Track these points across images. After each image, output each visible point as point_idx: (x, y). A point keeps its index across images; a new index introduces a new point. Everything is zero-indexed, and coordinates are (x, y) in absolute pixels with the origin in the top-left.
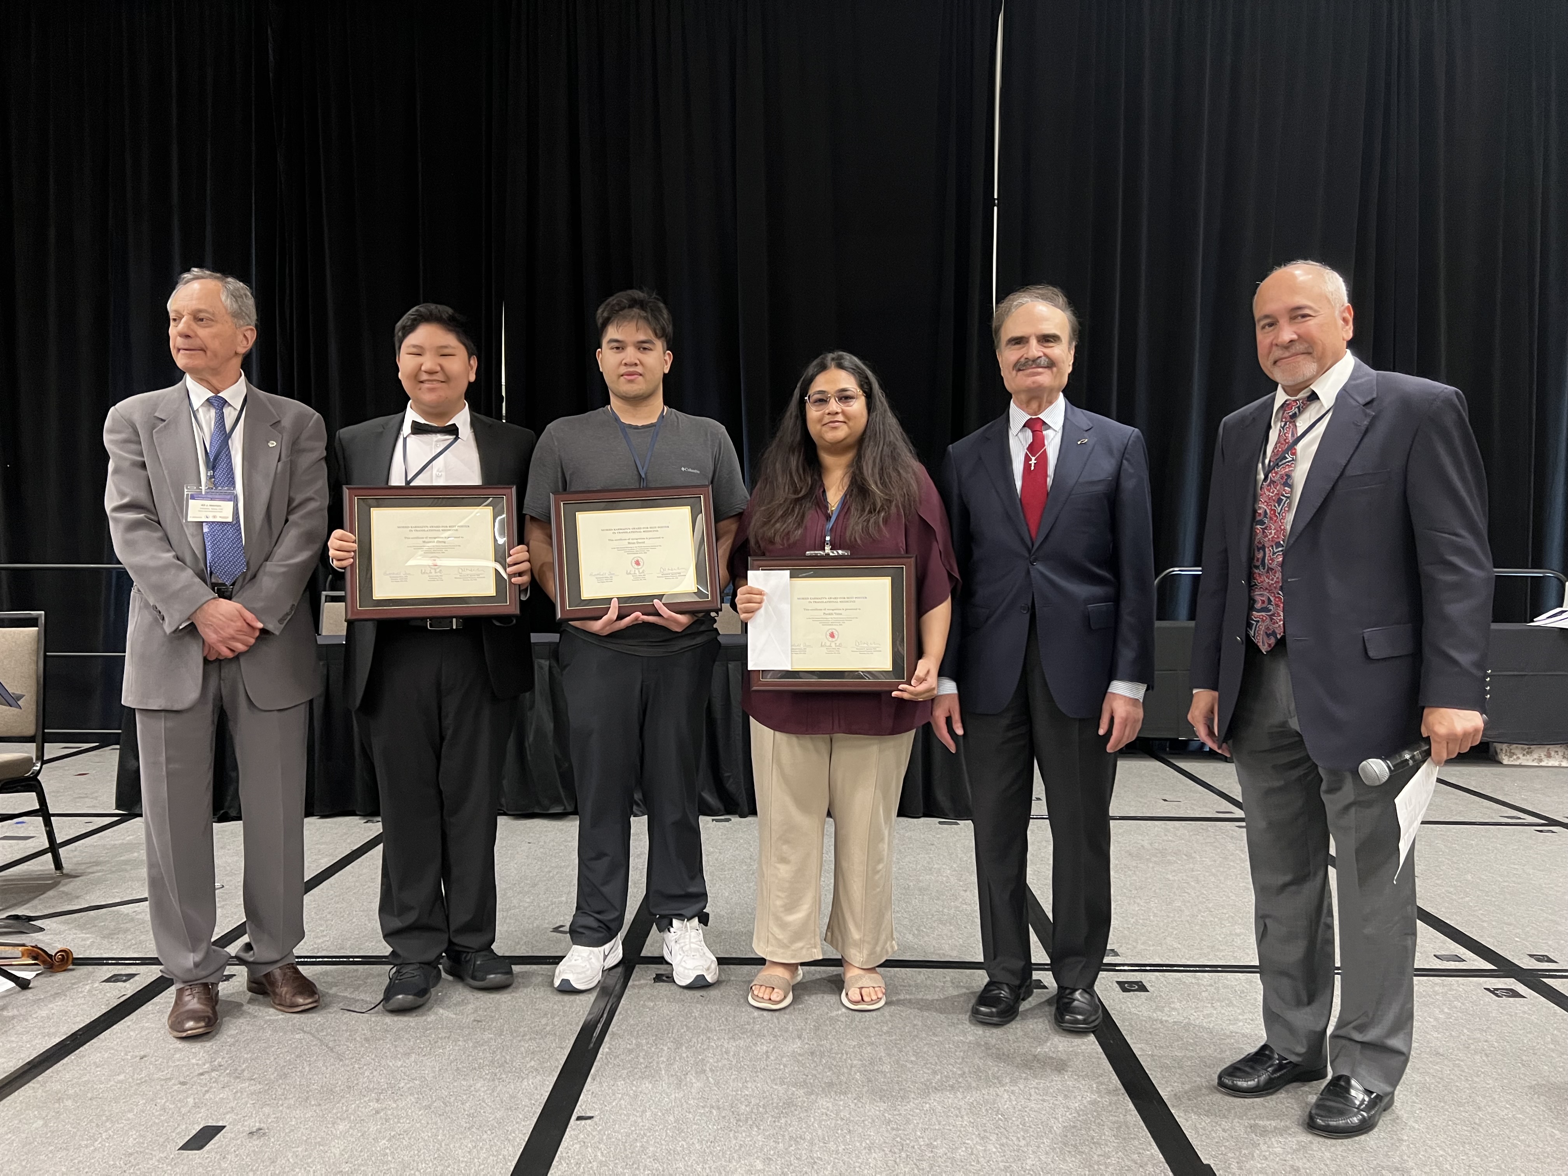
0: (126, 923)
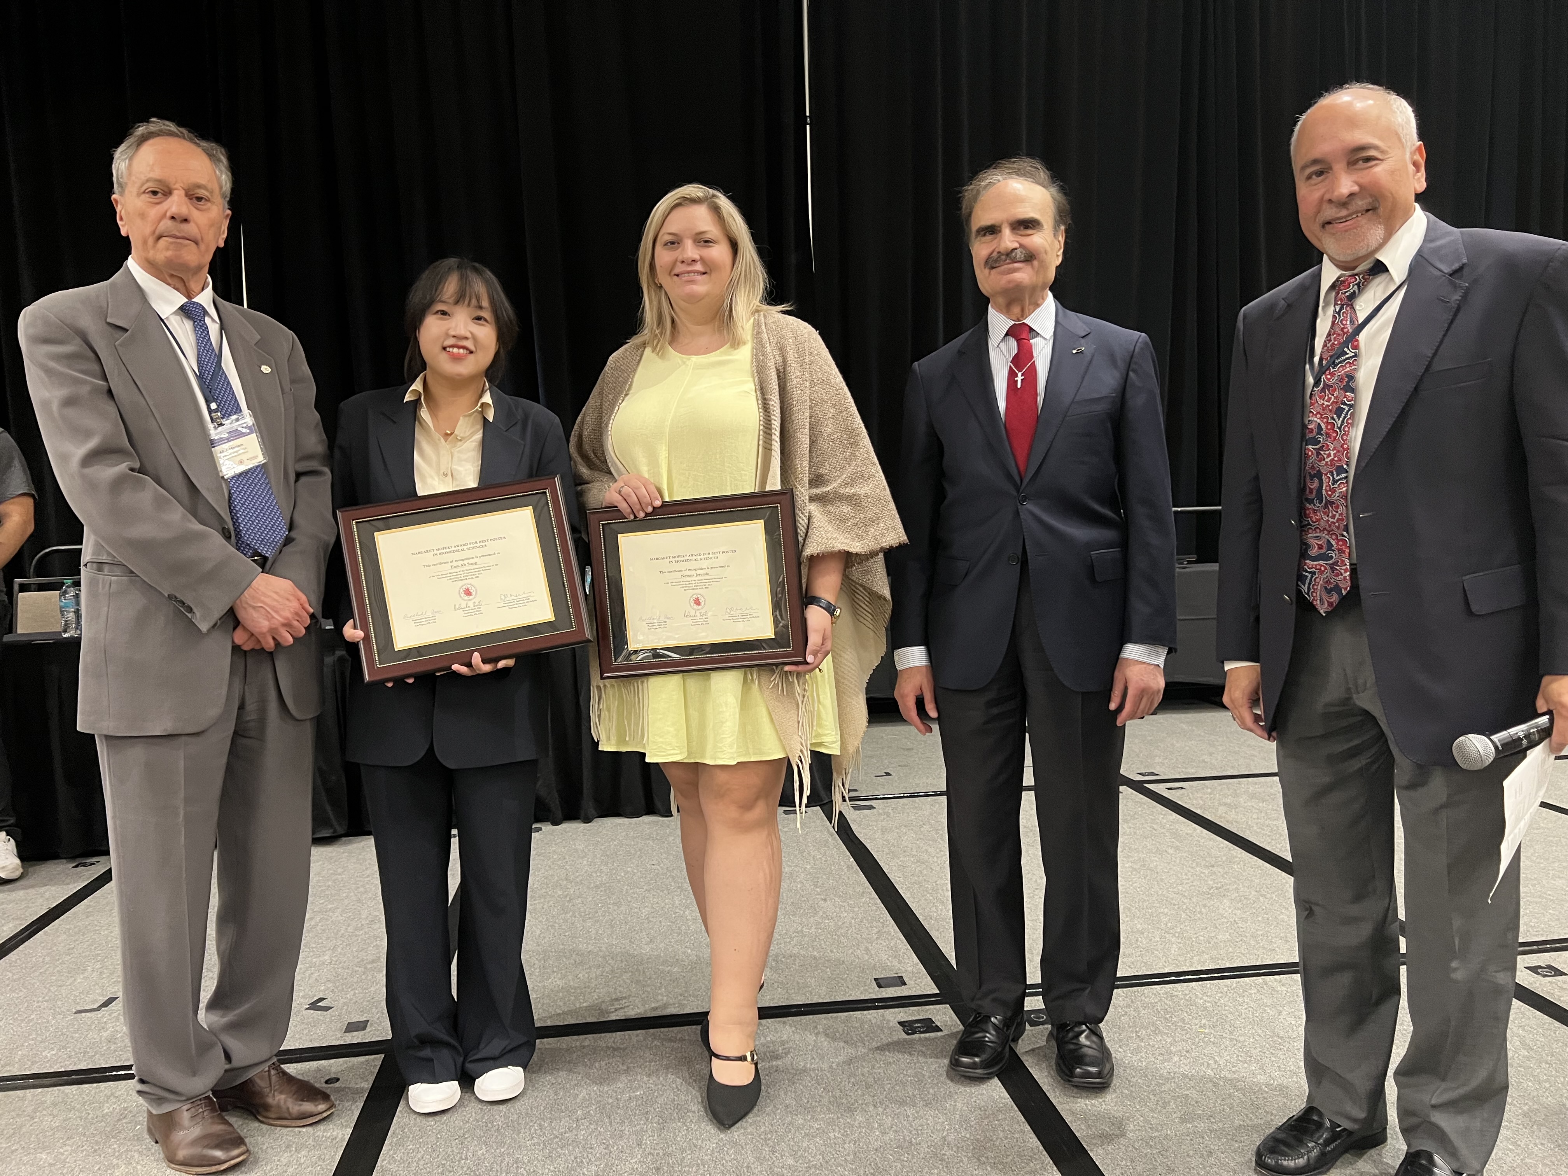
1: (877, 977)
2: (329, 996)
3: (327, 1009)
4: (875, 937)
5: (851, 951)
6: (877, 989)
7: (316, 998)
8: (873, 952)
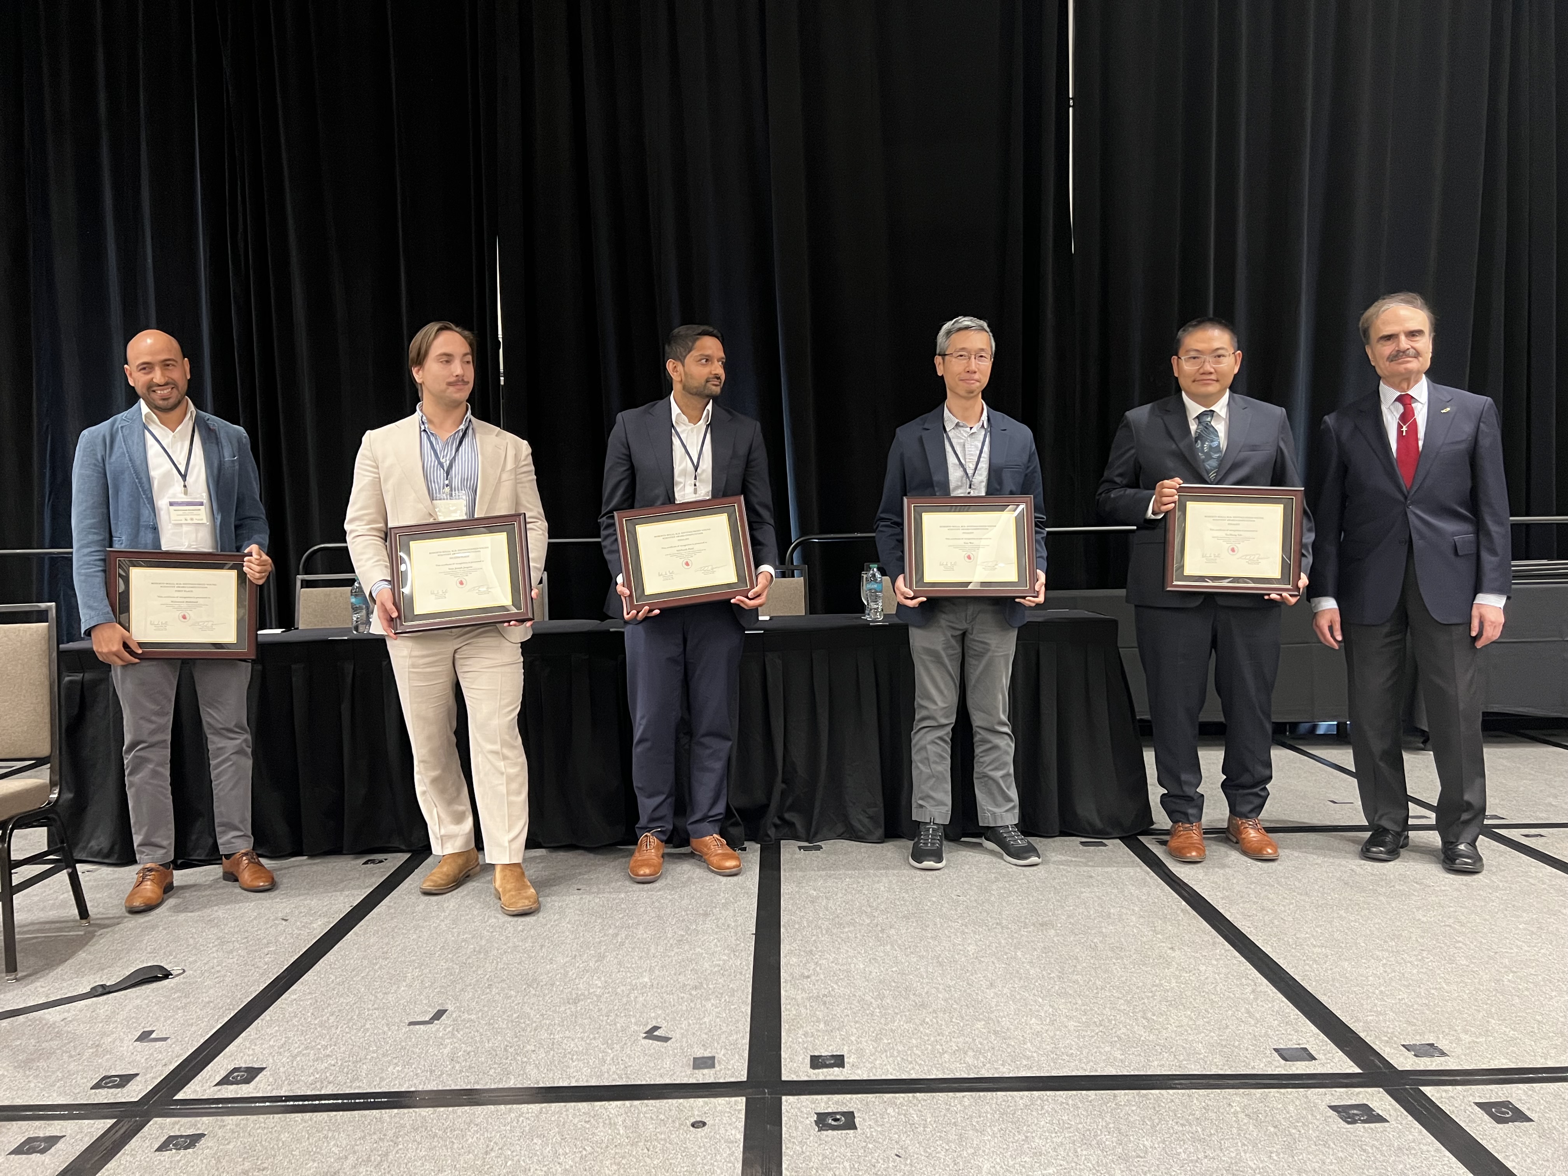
0: (51, 1040)
1: (1275, 1047)
2: (664, 1024)
3: (666, 1039)
4: (1252, 997)
5: (1230, 1012)
6: (1283, 1062)
7: (649, 1027)
8: (1258, 1016)
